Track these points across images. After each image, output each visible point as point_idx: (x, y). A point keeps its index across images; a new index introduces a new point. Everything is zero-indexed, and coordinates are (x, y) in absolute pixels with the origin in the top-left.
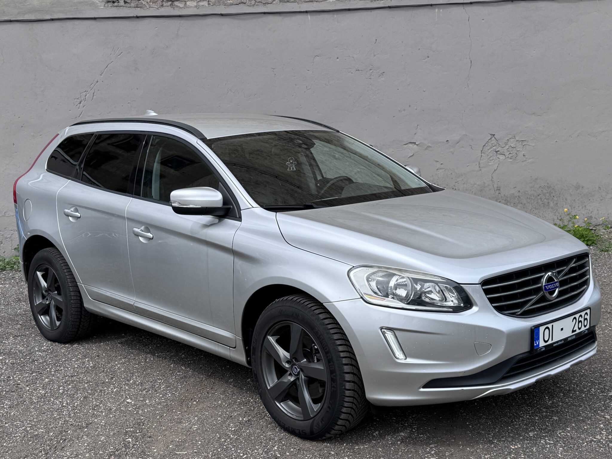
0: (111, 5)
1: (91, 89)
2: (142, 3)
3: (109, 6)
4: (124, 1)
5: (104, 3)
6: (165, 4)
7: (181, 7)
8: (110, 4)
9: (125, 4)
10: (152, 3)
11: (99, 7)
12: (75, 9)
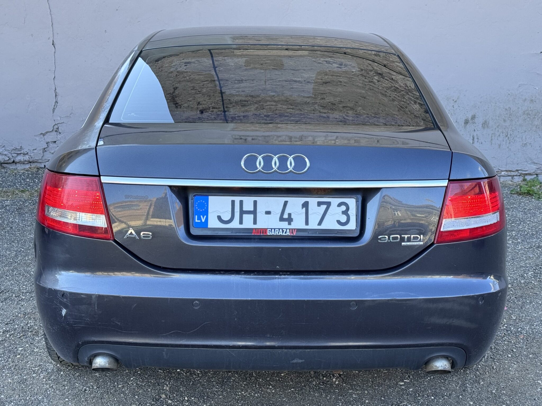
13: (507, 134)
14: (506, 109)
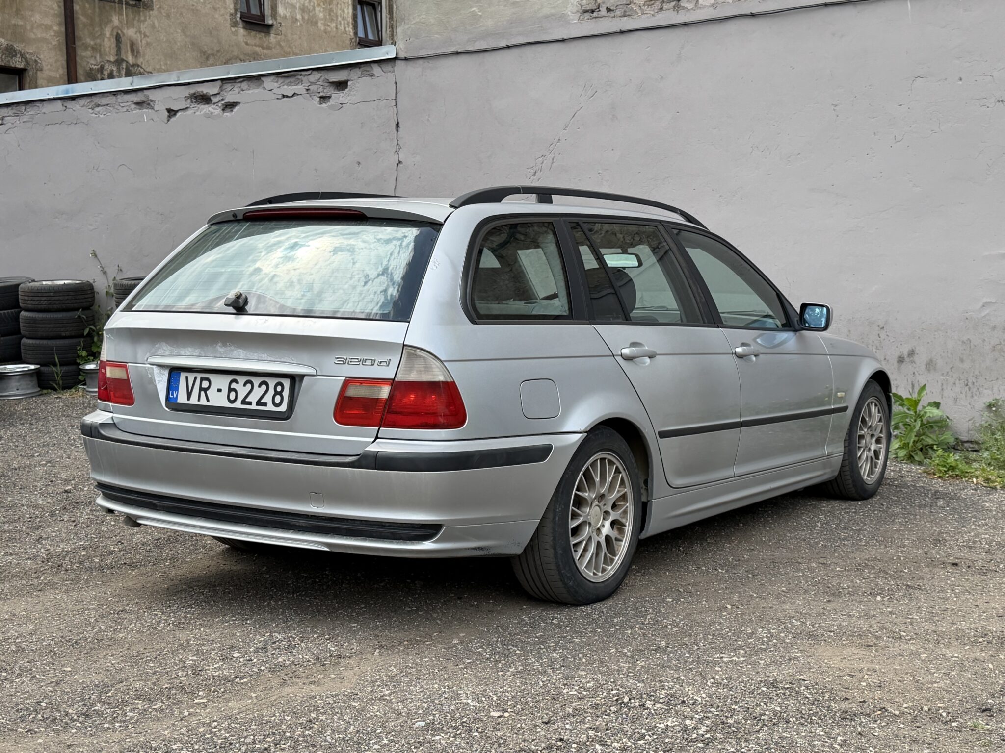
0: (589, 17)
1: (550, 151)
2: (632, 9)
3: (586, 18)
4: (607, 8)
5: (580, 14)
6: (665, 6)
7: (689, 8)
8: (587, 15)
9: (608, 12)
10: (646, 7)
11: (571, 22)
12: (538, 27)
13: (966, 382)
14: (963, 342)
